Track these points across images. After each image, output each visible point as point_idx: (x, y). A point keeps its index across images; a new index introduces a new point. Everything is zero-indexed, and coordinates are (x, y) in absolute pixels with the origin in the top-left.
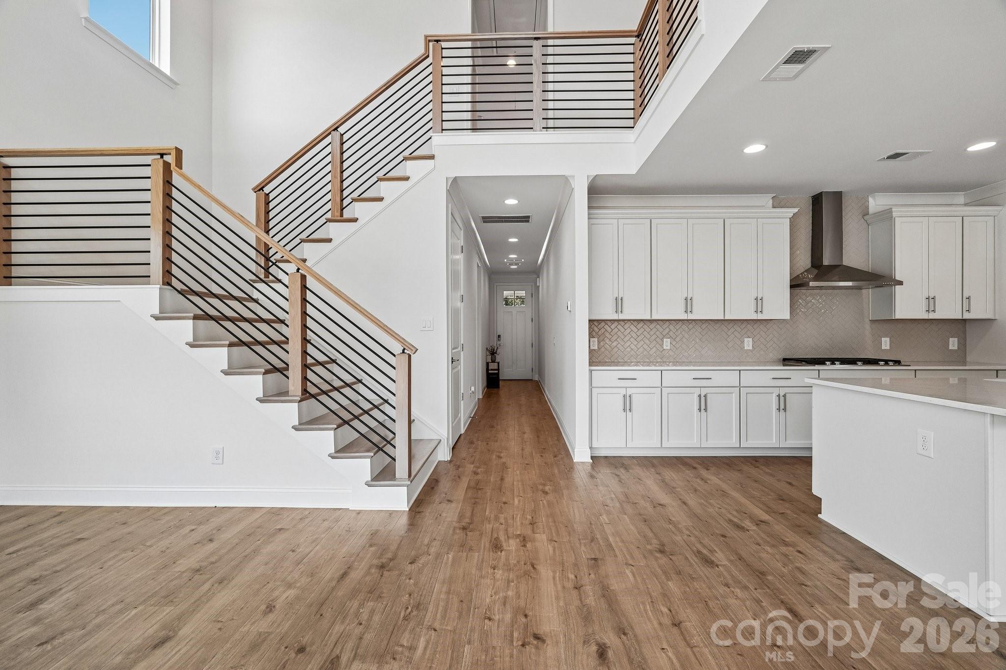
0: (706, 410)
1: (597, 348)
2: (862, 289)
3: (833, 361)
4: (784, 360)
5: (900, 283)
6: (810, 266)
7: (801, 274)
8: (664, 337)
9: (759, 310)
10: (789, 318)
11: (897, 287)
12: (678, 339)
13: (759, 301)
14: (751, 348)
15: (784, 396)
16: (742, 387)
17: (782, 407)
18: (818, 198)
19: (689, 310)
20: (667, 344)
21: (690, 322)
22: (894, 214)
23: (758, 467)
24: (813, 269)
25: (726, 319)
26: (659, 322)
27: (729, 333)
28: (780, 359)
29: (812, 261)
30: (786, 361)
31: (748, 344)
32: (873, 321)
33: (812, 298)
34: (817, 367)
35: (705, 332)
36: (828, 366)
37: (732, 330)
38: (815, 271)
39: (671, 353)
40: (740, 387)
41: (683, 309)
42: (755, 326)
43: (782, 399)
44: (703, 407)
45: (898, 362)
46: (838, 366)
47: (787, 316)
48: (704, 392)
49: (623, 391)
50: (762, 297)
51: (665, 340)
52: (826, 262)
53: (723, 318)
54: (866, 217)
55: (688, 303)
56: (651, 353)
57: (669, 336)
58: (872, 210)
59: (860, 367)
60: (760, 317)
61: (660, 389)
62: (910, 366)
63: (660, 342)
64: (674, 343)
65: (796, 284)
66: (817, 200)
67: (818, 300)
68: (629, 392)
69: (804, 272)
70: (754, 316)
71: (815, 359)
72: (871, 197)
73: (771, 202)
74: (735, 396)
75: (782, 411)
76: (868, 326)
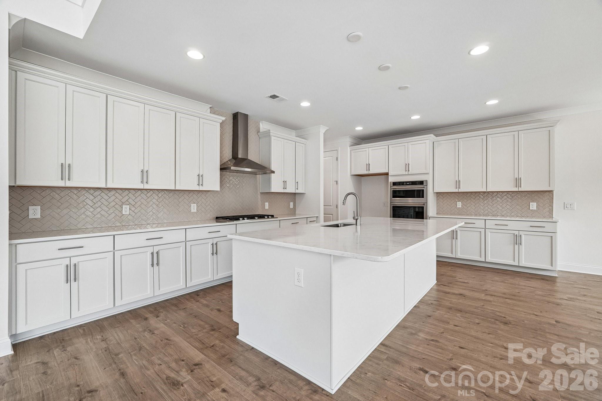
0: (158, 264)
1: (39, 217)
2: (256, 174)
3: (243, 217)
4: (217, 218)
5: (273, 172)
6: (231, 157)
7: (227, 162)
8: (123, 203)
9: (201, 183)
10: (219, 190)
11: (272, 174)
12: (136, 206)
13: (200, 177)
14: (195, 211)
15: (216, 244)
16: (187, 241)
17: (215, 252)
18: (236, 115)
19: (145, 181)
20: (126, 210)
21: (148, 191)
22: (271, 134)
23: (198, 301)
24: (233, 159)
25: (176, 189)
26: (118, 191)
27: (180, 200)
28: (214, 218)
29: (232, 154)
30: (218, 219)
31: (194, 208)
32: (262, 193)
33: (232, 178)
34: (235, 222)
35: (161, 199)
36: (241, 221)
37: (183, 198)
38: (234, 161)
39: (130, 217)
40: (186, 241)
41: (140, 180)
42: (199, 195)
43: (215, 246)
44: (155, 262)
45: (272, 216)
46: (246, 221)
47: (219, 189)
48: (156, 249)
49: (67, 261)
50: (202, 175)
51: (124, 206)
52: (240, 156)
53: (174, 189)
54: (259, 134)
55: (144, 175)
56: (109, 218)
57: (128, 203)
58: (261, 130)
59: (257, 220)
60: (201, 188)
61: (112, 253)
62: (277, 218)
63: (119, 209)
64: (133, 209)
65: (223, 168)
66: (235, 116)
67: (236, 180)
68: (74, 261)
69: (228, 161)
70: (197, 188)
71: (234, 216)
72: (261, 122)
73: (209, 110)
74: (182, 249)
75: (215, 254)
76: (259, 196)
